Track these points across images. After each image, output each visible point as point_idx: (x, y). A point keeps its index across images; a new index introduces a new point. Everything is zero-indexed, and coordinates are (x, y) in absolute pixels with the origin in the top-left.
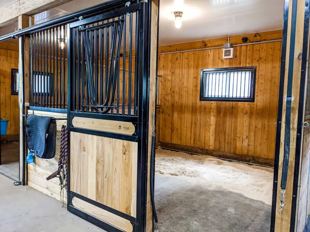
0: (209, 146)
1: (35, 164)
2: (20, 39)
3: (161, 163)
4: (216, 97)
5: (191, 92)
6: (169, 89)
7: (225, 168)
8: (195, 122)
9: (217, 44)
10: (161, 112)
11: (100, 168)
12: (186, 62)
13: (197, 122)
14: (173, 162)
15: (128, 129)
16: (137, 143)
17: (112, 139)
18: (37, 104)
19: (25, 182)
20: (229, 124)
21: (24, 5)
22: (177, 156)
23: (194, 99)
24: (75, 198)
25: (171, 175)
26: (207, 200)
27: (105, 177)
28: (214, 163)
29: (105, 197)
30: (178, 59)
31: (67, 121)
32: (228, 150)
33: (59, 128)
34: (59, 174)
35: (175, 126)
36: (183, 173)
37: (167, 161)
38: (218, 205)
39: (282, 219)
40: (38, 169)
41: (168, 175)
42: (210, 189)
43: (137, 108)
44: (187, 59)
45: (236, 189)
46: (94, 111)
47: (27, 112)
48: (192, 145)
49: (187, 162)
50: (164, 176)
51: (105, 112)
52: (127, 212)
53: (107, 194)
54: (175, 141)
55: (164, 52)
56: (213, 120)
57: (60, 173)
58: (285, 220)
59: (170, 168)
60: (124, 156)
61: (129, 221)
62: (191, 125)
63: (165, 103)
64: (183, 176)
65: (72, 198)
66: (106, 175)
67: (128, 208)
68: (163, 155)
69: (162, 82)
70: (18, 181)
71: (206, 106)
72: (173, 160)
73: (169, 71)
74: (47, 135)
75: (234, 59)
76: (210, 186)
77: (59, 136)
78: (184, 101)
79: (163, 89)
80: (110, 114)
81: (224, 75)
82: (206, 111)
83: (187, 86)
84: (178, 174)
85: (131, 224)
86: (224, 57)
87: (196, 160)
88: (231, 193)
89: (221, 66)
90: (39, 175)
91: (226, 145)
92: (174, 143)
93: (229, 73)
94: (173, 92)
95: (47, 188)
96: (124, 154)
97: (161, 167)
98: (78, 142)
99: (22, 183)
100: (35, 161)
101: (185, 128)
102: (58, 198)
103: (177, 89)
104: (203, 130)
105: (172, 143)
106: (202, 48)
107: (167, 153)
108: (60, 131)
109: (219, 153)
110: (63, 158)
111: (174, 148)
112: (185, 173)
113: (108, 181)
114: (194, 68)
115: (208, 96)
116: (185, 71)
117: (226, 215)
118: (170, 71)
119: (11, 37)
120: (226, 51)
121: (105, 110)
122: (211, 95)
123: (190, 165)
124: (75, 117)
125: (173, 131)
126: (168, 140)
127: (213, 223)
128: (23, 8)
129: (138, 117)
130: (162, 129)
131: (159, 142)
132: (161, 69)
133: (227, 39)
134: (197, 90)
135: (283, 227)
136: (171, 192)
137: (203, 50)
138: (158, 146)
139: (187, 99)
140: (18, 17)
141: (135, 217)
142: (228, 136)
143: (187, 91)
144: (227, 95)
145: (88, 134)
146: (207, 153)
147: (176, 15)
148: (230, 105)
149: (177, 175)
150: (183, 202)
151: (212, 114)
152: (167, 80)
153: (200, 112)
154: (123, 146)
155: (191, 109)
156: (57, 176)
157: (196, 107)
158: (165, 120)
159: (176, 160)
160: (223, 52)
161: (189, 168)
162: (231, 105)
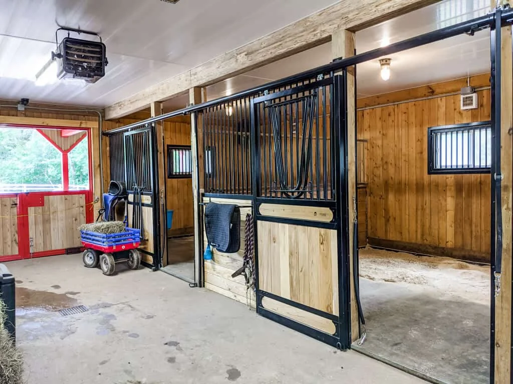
0: (447, 242)
1: (214, 260)
2: (193, 115)
3: (371, 267)
4: (453, 167)
5: (413, 162)
6: (380, 159)
7: (470, 274)
8: (422, 206)
9: (450, 88)
10: (368, 193)
11: (294, 261)
12: (404, 118)
13: (425, 206)
14: (389, 265)
15: (324, 215)
16: (336, 231)
17: (306, 227)
18: (213, 190)
19: (201, 283)
20: (476, 208)
21: (196, 76)
22: (396, 257)
23: (418, 173)
24: (265, 298)
25: (386, 281)
26: (435, 311)
27: (301, 271)
28: (453, 267)
29: (301, 295)
30: (391, 114)
31: (252, 209)
32: (476, 248)
33: (243, 217)
34: (244, 271)
35: (391, 214)
36: (403, 278)
37: (379, 264)
38: (450, 317)
39: (502, 308)
40: (217, 267)
41: (380, 281)
42: (441, 299)
43: (335, 191)
44: (405, 113)
45: (481, 300)
46: (284, 196)
47: (202, 200)
48: (419, 241)
49: (410, 265)
50: (374, 282)
51: (298, 197)
52: (328, 310)
53: (304, 291)
54: (393, 236)
55: (370, 106)
56: (450, 202)
57: (246, 271)
58: (506, 309)
59: (384, 273)
60: (322, 246)
61: (331, 321)
62: (417, 211)
63: (374, 179)
64: (403, 282)
65: (262, 298)
66: (302, 269)
67: (329, 306)
68: (374, 257)
69: (368, 150)
70: (194, 283)
71: (438, 182)
72: (389, 262)
73: (378, 133)
74: (232, 225)
75: (479, 109)
76: (443, 294)
77: (243, 227)
78: (404, 176)
79: (370, 159)
80: (303, 198)
81: (464, 134)
82: (439, 189)
83: (407, 153)
84: (396, 279)
85: (333, 324)
86: (462, 108)
87: (424, 263)
88: (474, 304)
89: (459, 121)
90: (218, 275)
91: (474, 240)
92: (391, 239)
93: (472, 131)
94: (386, 162)
95: (229, 289)
96: (322, 244)
97: (371, 271)
98: (267, 232)
99: (198, 285)
100: (214, 258)
101: (407, 216)
102: (244, 300)
103: (391, 159)
104: (435, 218)
105: (388, 239)
106: (428, 96)
107: (379, 253)
108: (244, 221)
109: (463, 253)
110: (249, 252)
111: (392, 246)
112: (405, 279)
113: (304, 275)
114: (416, 127)
115: (441, 167)
116: (403, 132)
117: (459, 327)
118: (380, 132)
119: (182, 113)
120: (465, 99)
121: (296, 194)
122: (445, 165)
123: (415, 270)
124: (263, 204)
125: (388, 220)
126: (381, 235)
127: (440, 334)
128: (196, 80)
129: (336, 201)
130: (370, 218)
131: (368, 238)
132: (366, 130)
133: (466, 80)
134: (422, 159)
135: (504, 316)
136: (384, 300)
137: (428, 99)
138: (366, 245)
139: (407, 173)
140: (189, 90)
141: (338, 315)
142: (476, 226)
143: (407, 160)
144: (471, 164)
145: (279, 222)
146: (443, 253)
147: (382, 63)
148: (476, 180)
149: (393, 282)
150: (401, 311)
151: (448, 193)
152: (376, 146)
153: (430, 191)
154: (320, 235)
155: (415, 187)
156: (242, 273)
157: (423, 184)
158: (374, 204)
159: (394, 262)
160: (460, 100)
161: (412, 273)
162: (479, 180)
